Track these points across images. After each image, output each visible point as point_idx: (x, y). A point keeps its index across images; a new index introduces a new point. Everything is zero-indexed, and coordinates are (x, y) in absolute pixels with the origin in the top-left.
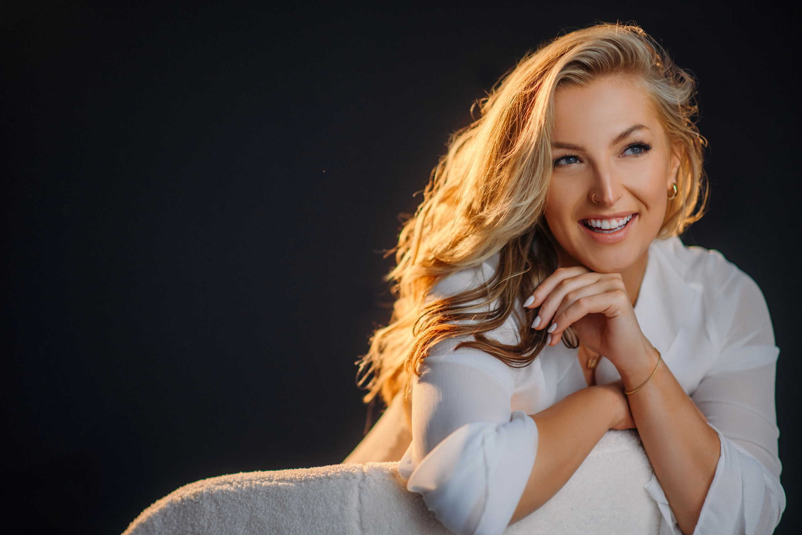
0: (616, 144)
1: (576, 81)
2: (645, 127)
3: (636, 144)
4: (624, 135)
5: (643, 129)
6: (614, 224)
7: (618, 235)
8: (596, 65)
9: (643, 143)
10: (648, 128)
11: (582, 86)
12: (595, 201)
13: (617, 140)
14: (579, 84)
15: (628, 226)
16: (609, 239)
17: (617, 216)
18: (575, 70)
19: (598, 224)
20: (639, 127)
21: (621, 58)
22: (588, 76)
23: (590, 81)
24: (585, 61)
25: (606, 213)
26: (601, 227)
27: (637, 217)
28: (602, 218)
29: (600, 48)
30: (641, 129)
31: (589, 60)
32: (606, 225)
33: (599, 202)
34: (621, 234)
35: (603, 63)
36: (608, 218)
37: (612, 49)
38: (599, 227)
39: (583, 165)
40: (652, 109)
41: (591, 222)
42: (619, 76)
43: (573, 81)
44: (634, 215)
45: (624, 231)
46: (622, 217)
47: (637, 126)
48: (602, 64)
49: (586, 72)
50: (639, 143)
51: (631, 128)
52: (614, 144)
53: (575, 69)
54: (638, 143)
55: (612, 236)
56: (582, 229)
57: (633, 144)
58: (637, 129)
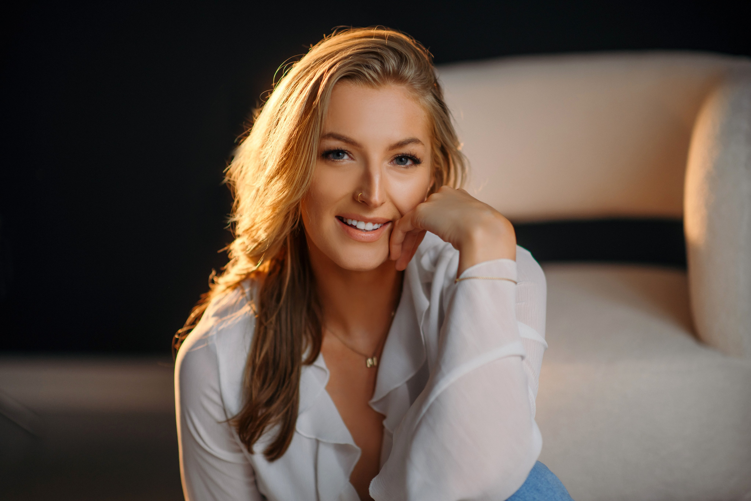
0: (392, 150)
2: (421, 142)
4: (401, 145)
6: (369, 226)
10: (423, 144)
12: (360, 200)
13: (394, 147)
16: (362, 237)
17: (374, 221)
19: (354, 223)
20: (415, 141)
26: (356, 226)
27: (390, 224)
30: (418, 143)
32: (361, 225)
33: (364, 202)
34: (373, 235)
36: (366, 221)
38: (355, 225)
39: (354, 163)
41: (347, 220)
44: (388, 222)
45: (376, 234)
50: (413, 156)
51: (407, 139)
52: (390, 150)
56: (338, 223)
57: (408, 155)
58: (414, 142)
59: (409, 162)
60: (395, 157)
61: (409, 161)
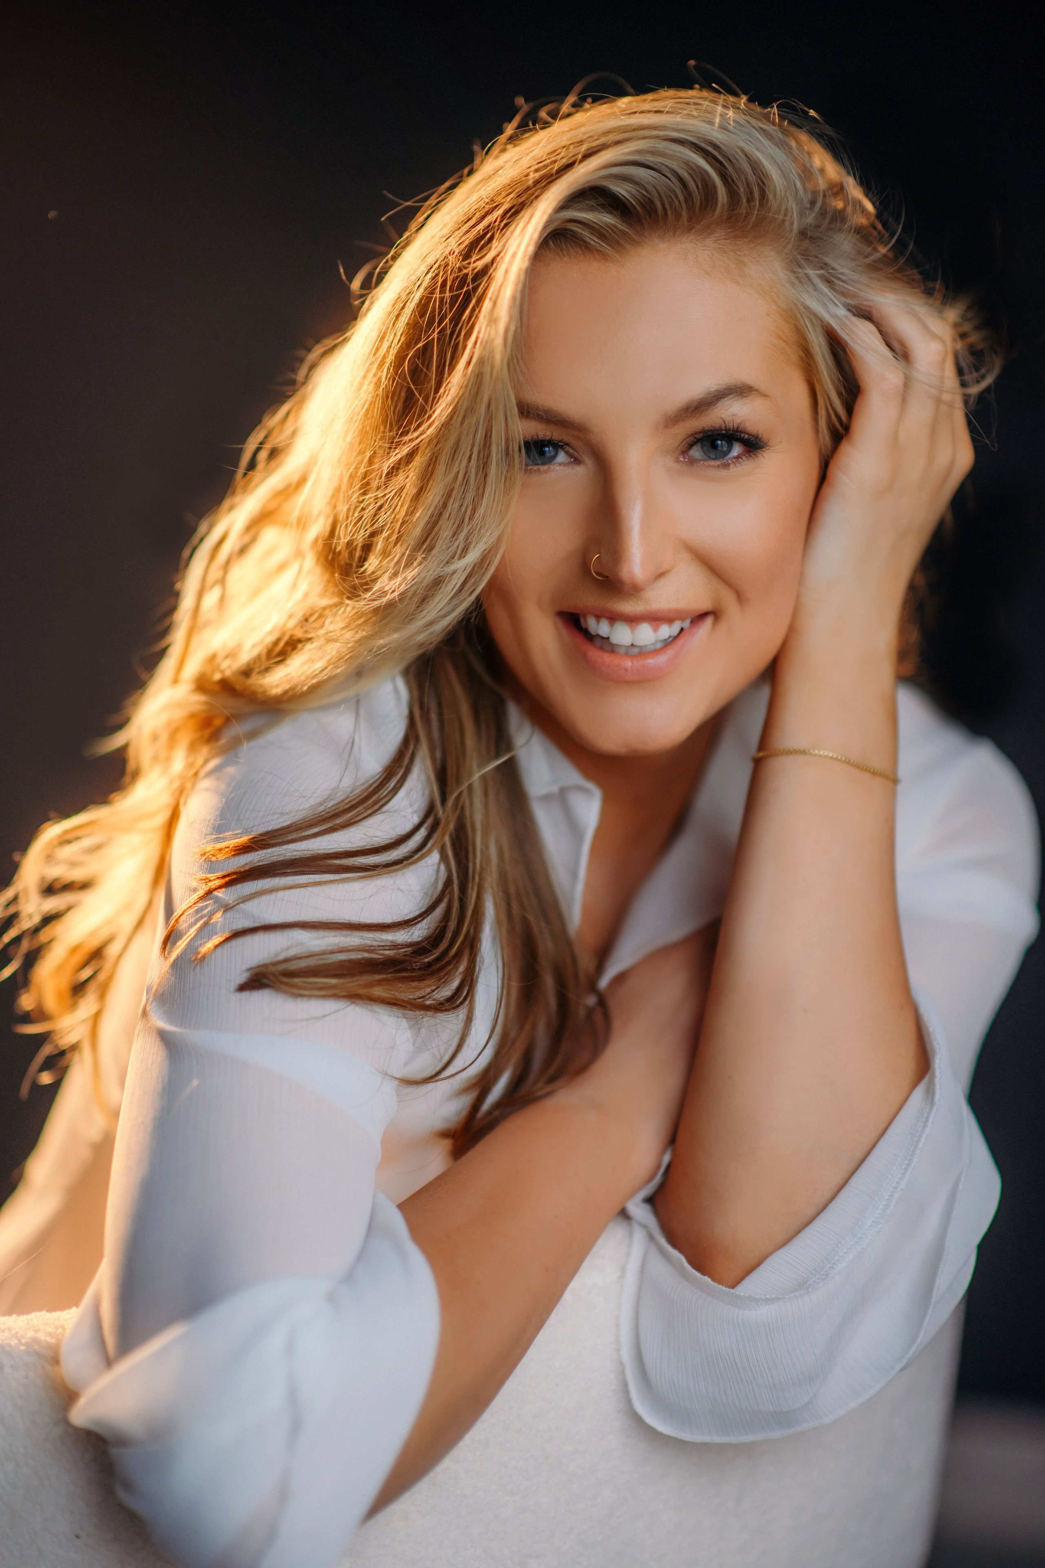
0: (674, 425)
1: (592, 243)
2: (757, 390)
3: (724, 432)
4: (696, 407)
5: (750, 397)
6: (646, 634)
7: (651, 662)
8: (648, 206)
9: (741, 432)
10: (765, 396)
11: (605, 257)
12: (597, 573)
13: (676, 416)
14: (599, 252)
15: (679, 642)
16: (626, 670)
17: (656, 619)
18: (591, 213)
19: (603, 628)
20: (741, 391)
21: (720, 198)
22: (622, 232)
23: (628, 246)
24: (622, 190)
25: (628, 607)
26: (608, 638)
27: (709, 621)
28: (614, 618)
29: (668, 162)
30: (746, 397)
31: (630, 187)
32: (622, 635)
33: (607, 577)
34: (662, 659)
35: (670, 205)
36: (632, 620)
37: (699, 167)
38: (605, 636)
39: (580, 470)
40: (785, 342)
41: (586, 620)
42: (709, 242)
43: (584, 241)
44: (700, 617)
45: (670, 653)
46: (670, 621)
47: (735, 386)
48: (667, 206)
49: (618, 221)
50: (733, 430)
51: (716, 391)
52: (666, 426)
53: (591, 209)
54: (729, 430)
55: (635, 663)
56: (565, 632)
57: (718, 430)
58: (735, 394)
59: (737, 450)
60: (688, 444)
61: (738, 444)
